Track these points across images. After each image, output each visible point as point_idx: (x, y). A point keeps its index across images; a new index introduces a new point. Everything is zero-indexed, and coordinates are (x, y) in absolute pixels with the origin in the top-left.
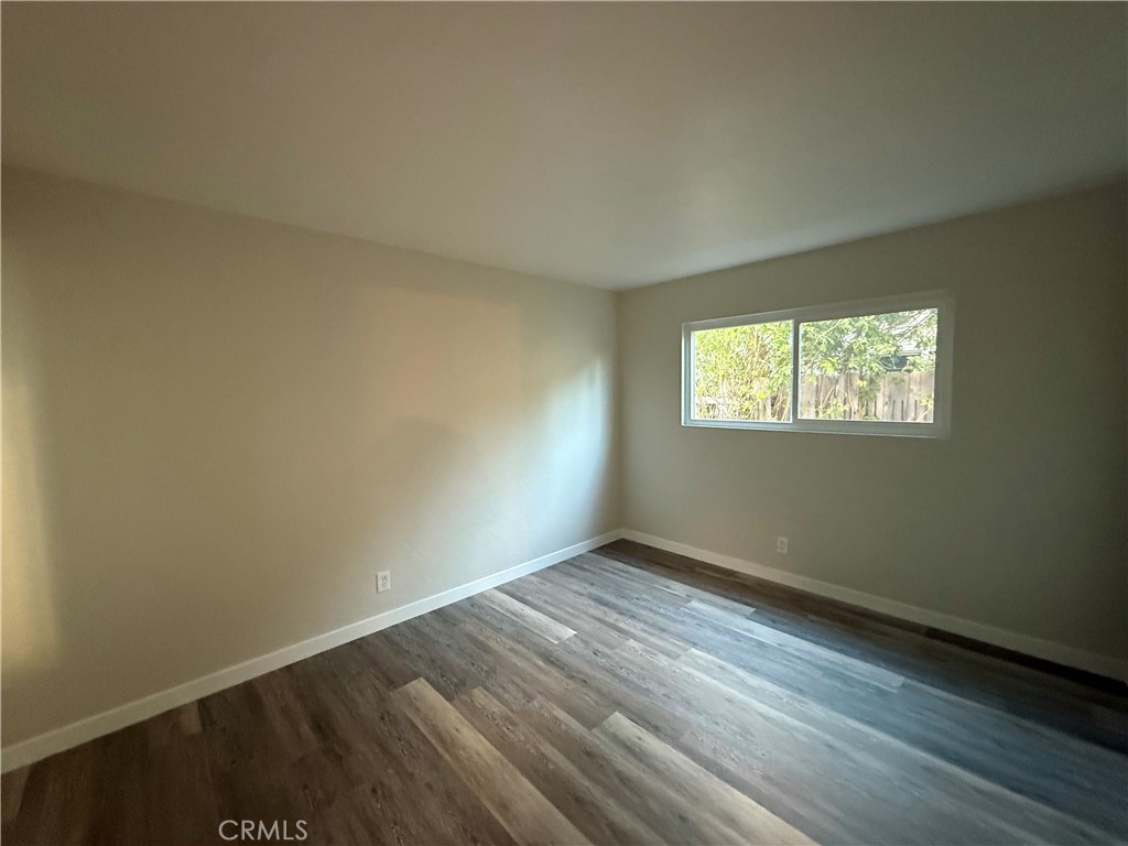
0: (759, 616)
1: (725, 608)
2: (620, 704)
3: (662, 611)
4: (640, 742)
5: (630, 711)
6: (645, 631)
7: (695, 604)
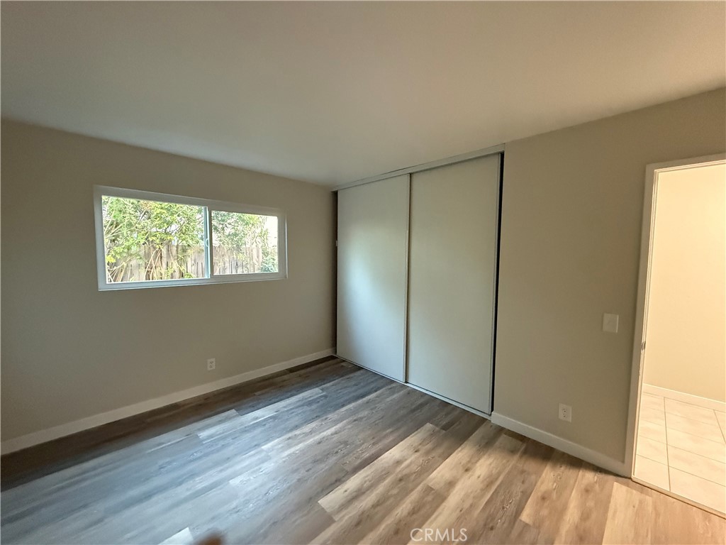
0: (242, 410)
1: (220, 422)
2: (311, 499)
3: (199, 455)
4: (348, 491)
5: (318, 493)
6: (221, 471)
7: (203, 434)
